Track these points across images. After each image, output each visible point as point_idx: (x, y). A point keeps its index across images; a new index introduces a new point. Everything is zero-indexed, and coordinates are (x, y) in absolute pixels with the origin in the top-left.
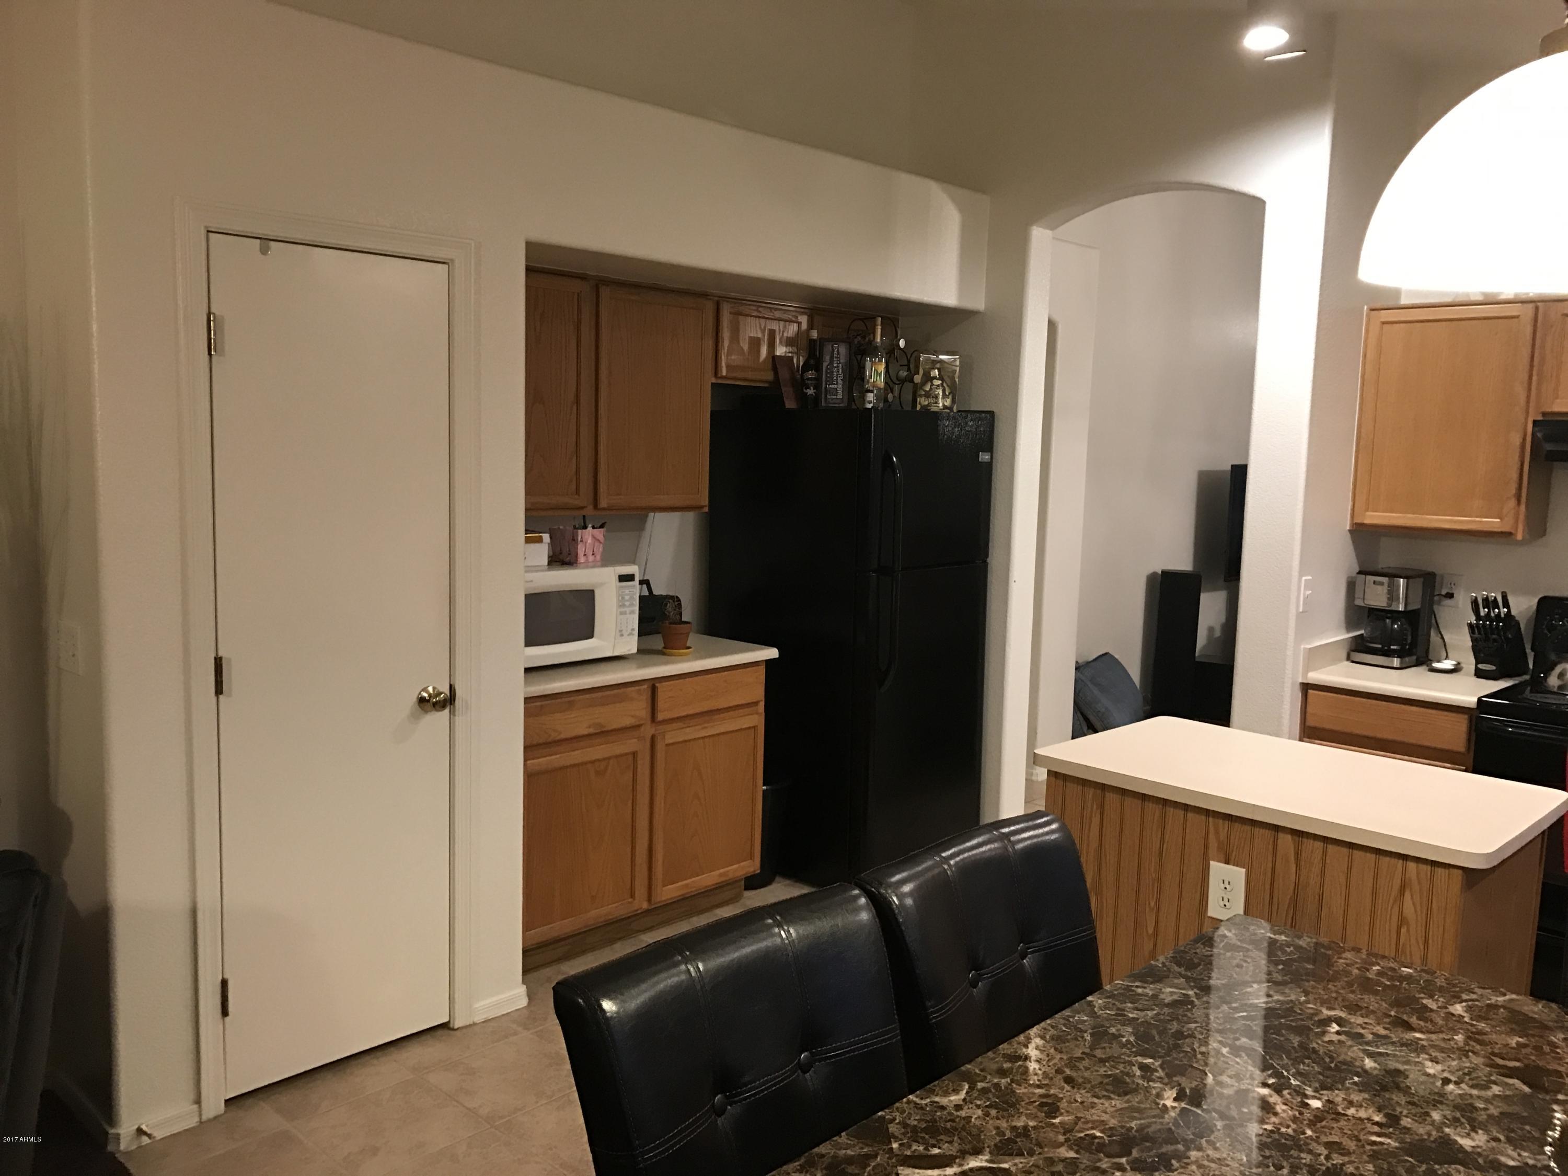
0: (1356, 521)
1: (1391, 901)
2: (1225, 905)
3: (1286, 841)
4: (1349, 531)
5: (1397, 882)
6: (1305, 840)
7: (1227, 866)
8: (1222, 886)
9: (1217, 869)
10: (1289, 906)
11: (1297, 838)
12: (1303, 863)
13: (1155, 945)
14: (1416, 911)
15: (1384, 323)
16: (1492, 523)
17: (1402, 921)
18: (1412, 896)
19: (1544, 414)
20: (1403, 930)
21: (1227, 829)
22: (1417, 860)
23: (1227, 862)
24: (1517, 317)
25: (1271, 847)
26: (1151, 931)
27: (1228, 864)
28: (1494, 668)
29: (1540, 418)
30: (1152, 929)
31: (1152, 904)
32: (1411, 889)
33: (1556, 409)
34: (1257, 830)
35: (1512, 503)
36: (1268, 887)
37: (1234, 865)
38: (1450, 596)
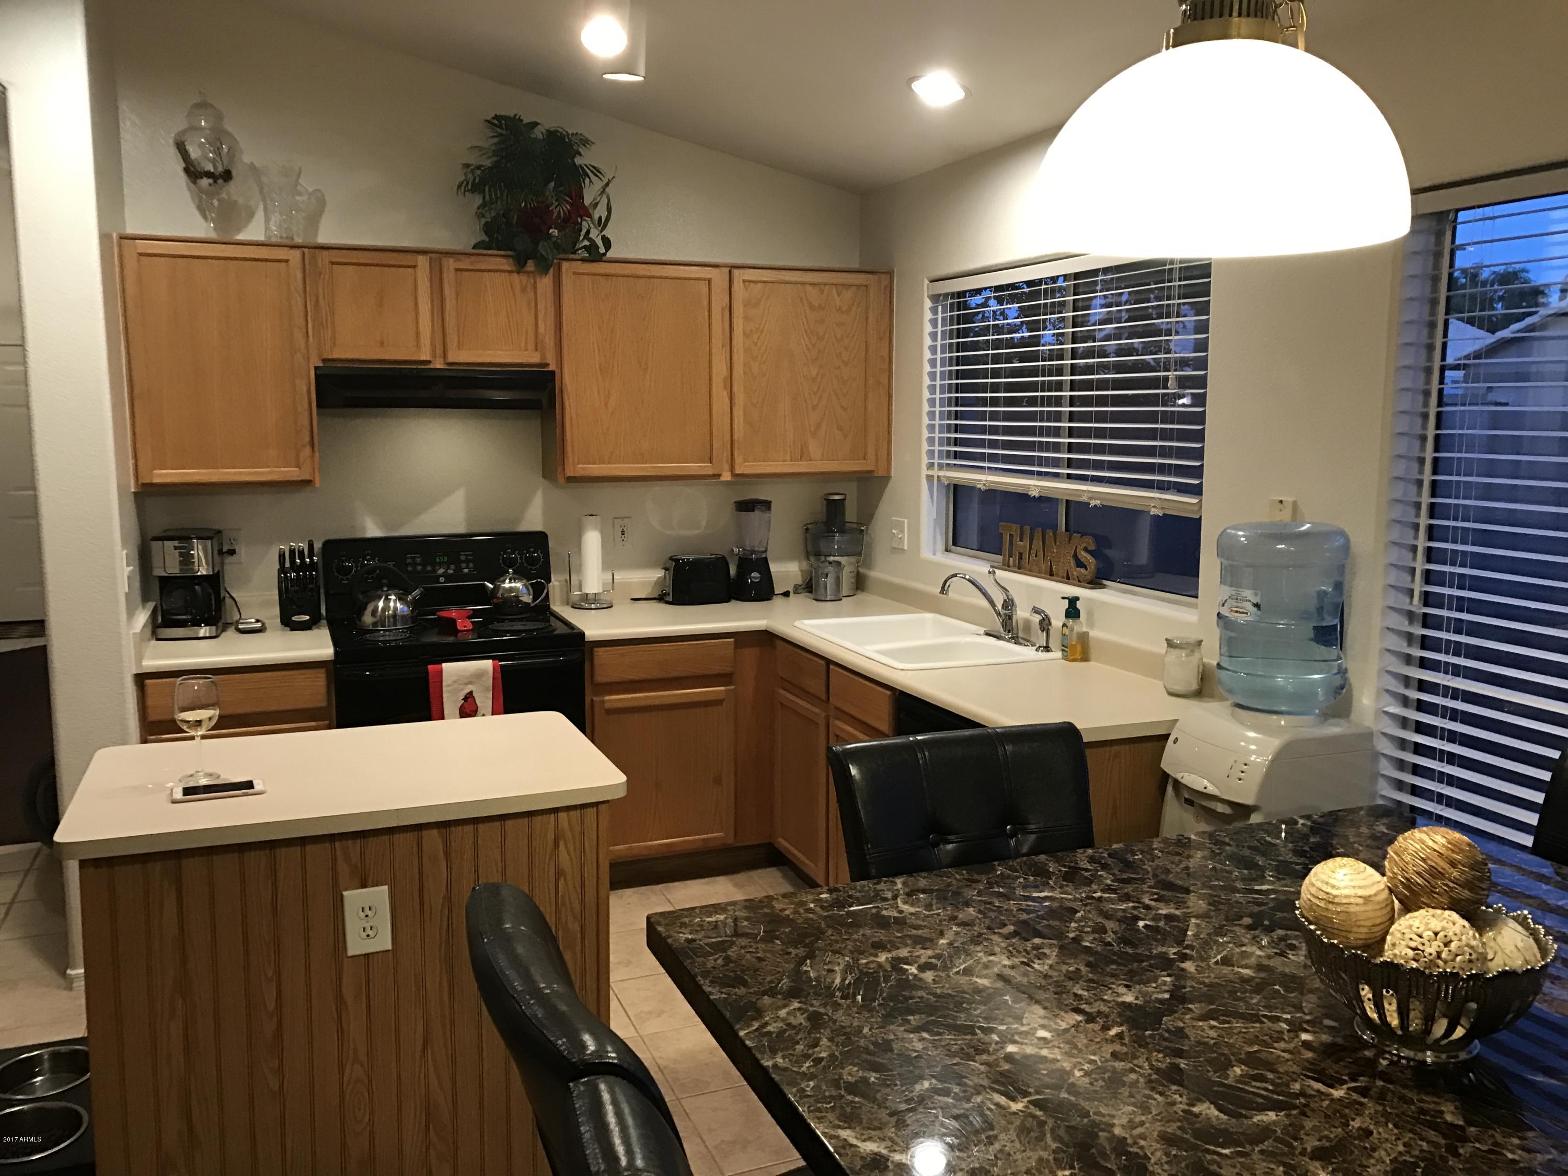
0: (141, 481)
1: (547, 858)
2: (368, 936)
3: (433, 838)
4: (135, 494)
5: (551, 836)
6: (453, 828)
7: (364, 890)
8: (362, 915)
9: (354, 898)
10: (442, 906)
11: (444, 830)
12: (453, 855)
13: (280, 1023)
14: (571, 859)
15: (140, 254)
16: (290, 473)
17: (559, 873)
18: (566, 844)
19: (324, 360)
20: (561, 882)
21: (359, 849)
22: (568, 809)
23: (364, 886)
24: (287, 261)
25: (415, 849)
26: (271, 1006)
27: (365, 887)
28: (308, 617)
29: (321, 364)
30: (273, 1004)
31: (270, 974)
32: (565, 840)
33: (336, 356)
34: (396, 836)
35: (308, 450)
36: (416, 894)
37: (373, 886)
38: (232, 552)
